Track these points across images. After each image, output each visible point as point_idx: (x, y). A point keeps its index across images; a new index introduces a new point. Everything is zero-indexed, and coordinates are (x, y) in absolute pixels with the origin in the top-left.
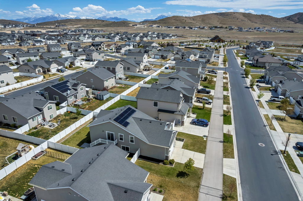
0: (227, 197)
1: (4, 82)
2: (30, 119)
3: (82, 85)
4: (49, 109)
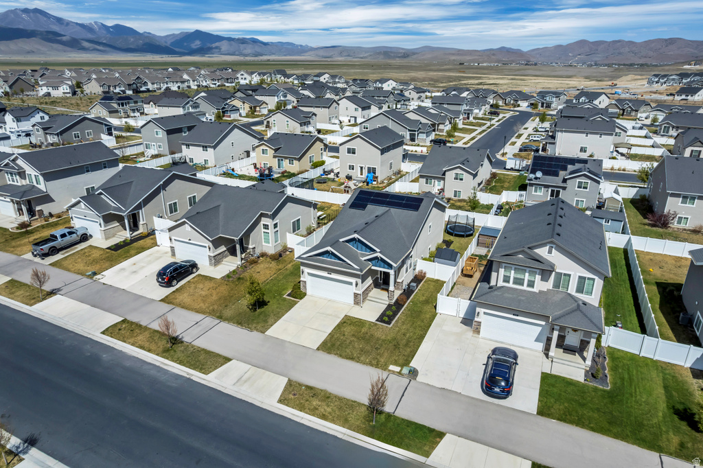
0: (174, 344)
2: (423, 176)
3: (585, 175)
4: (456, 179)
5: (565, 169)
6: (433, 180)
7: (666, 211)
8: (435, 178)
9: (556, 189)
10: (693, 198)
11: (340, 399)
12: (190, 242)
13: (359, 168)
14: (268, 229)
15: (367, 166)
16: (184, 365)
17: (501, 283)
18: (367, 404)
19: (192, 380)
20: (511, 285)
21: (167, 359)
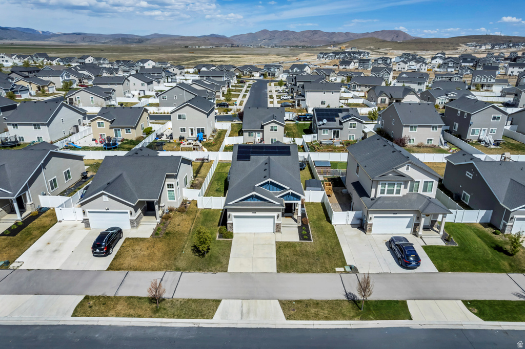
0: (157, 303)
1: (324, 104)
2: (246, 131)
3: (354, 119)
4: (272, 130)
5: (338, 116)
6: (254, 133)
7: (403, 136)
8: (255, 131)
9: (336, 130)
10: (415, 127)
11: (327, 302)
12: (108, 211)
13: (190, 130)
14: (173, 187)
15: (196, 128)
16: (184, 318)
17: (379, 195)
18: (346, 299)
19: (202, 327)
20: (385, 195)
21: (163, 317)
